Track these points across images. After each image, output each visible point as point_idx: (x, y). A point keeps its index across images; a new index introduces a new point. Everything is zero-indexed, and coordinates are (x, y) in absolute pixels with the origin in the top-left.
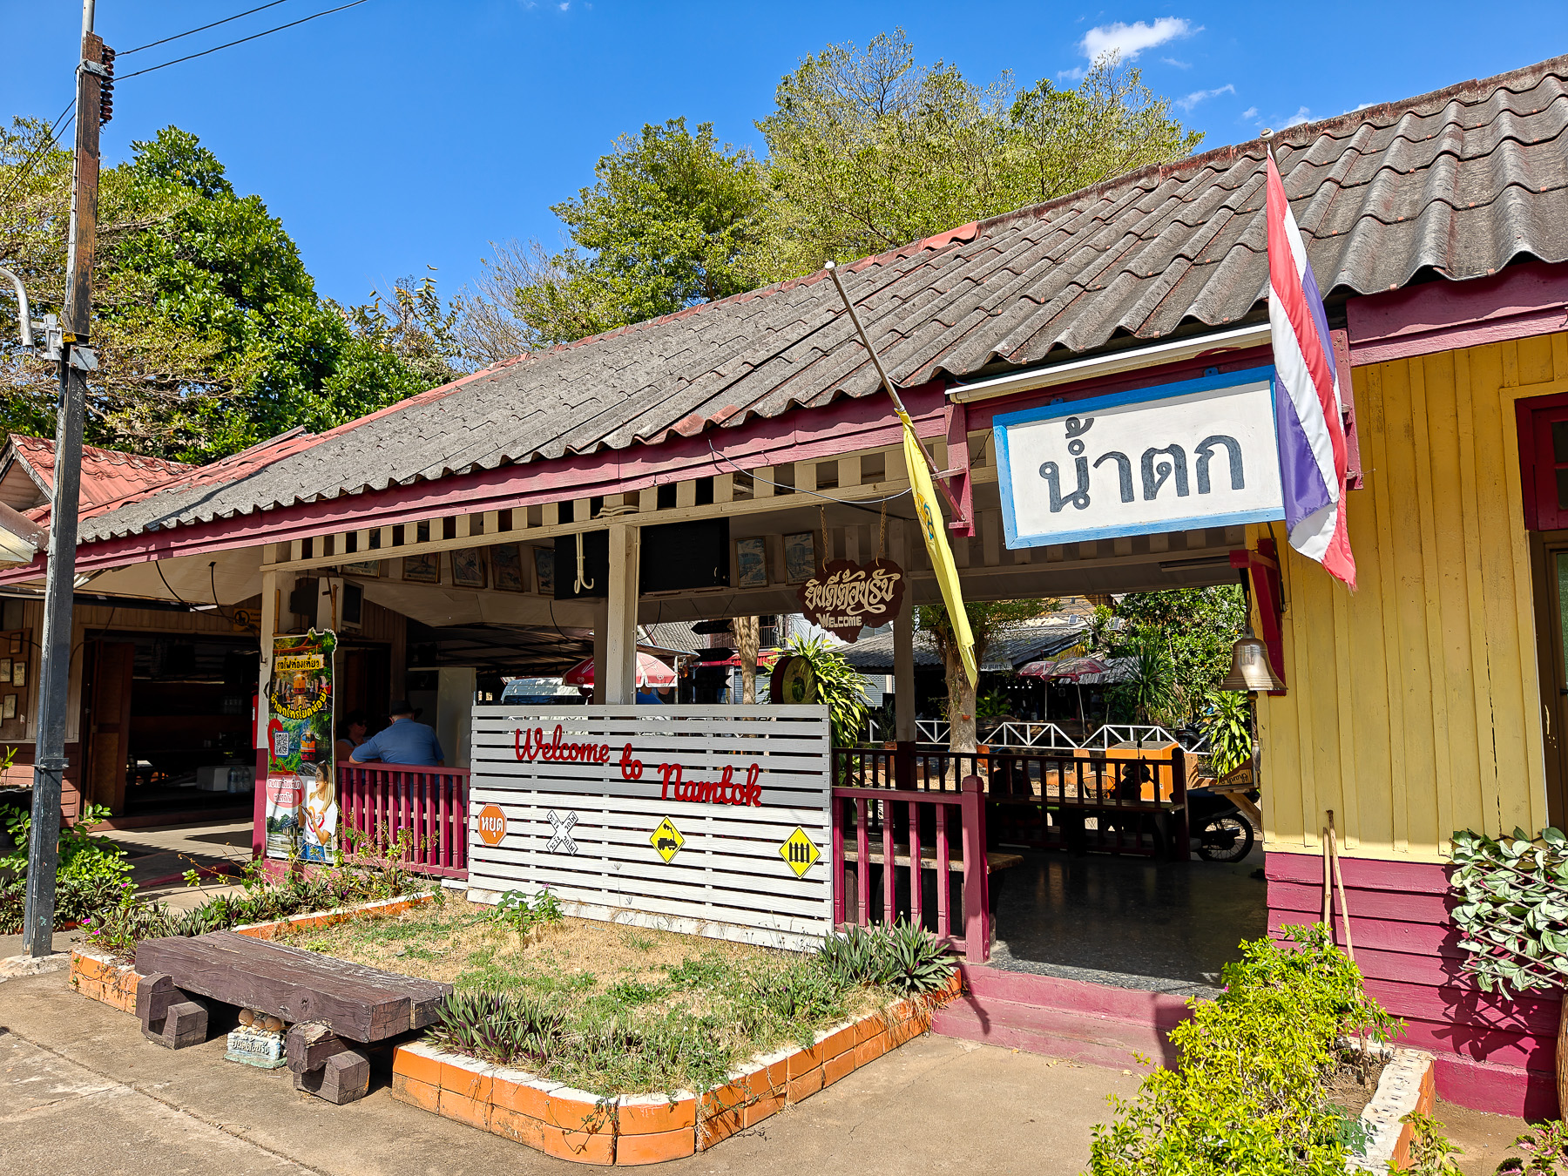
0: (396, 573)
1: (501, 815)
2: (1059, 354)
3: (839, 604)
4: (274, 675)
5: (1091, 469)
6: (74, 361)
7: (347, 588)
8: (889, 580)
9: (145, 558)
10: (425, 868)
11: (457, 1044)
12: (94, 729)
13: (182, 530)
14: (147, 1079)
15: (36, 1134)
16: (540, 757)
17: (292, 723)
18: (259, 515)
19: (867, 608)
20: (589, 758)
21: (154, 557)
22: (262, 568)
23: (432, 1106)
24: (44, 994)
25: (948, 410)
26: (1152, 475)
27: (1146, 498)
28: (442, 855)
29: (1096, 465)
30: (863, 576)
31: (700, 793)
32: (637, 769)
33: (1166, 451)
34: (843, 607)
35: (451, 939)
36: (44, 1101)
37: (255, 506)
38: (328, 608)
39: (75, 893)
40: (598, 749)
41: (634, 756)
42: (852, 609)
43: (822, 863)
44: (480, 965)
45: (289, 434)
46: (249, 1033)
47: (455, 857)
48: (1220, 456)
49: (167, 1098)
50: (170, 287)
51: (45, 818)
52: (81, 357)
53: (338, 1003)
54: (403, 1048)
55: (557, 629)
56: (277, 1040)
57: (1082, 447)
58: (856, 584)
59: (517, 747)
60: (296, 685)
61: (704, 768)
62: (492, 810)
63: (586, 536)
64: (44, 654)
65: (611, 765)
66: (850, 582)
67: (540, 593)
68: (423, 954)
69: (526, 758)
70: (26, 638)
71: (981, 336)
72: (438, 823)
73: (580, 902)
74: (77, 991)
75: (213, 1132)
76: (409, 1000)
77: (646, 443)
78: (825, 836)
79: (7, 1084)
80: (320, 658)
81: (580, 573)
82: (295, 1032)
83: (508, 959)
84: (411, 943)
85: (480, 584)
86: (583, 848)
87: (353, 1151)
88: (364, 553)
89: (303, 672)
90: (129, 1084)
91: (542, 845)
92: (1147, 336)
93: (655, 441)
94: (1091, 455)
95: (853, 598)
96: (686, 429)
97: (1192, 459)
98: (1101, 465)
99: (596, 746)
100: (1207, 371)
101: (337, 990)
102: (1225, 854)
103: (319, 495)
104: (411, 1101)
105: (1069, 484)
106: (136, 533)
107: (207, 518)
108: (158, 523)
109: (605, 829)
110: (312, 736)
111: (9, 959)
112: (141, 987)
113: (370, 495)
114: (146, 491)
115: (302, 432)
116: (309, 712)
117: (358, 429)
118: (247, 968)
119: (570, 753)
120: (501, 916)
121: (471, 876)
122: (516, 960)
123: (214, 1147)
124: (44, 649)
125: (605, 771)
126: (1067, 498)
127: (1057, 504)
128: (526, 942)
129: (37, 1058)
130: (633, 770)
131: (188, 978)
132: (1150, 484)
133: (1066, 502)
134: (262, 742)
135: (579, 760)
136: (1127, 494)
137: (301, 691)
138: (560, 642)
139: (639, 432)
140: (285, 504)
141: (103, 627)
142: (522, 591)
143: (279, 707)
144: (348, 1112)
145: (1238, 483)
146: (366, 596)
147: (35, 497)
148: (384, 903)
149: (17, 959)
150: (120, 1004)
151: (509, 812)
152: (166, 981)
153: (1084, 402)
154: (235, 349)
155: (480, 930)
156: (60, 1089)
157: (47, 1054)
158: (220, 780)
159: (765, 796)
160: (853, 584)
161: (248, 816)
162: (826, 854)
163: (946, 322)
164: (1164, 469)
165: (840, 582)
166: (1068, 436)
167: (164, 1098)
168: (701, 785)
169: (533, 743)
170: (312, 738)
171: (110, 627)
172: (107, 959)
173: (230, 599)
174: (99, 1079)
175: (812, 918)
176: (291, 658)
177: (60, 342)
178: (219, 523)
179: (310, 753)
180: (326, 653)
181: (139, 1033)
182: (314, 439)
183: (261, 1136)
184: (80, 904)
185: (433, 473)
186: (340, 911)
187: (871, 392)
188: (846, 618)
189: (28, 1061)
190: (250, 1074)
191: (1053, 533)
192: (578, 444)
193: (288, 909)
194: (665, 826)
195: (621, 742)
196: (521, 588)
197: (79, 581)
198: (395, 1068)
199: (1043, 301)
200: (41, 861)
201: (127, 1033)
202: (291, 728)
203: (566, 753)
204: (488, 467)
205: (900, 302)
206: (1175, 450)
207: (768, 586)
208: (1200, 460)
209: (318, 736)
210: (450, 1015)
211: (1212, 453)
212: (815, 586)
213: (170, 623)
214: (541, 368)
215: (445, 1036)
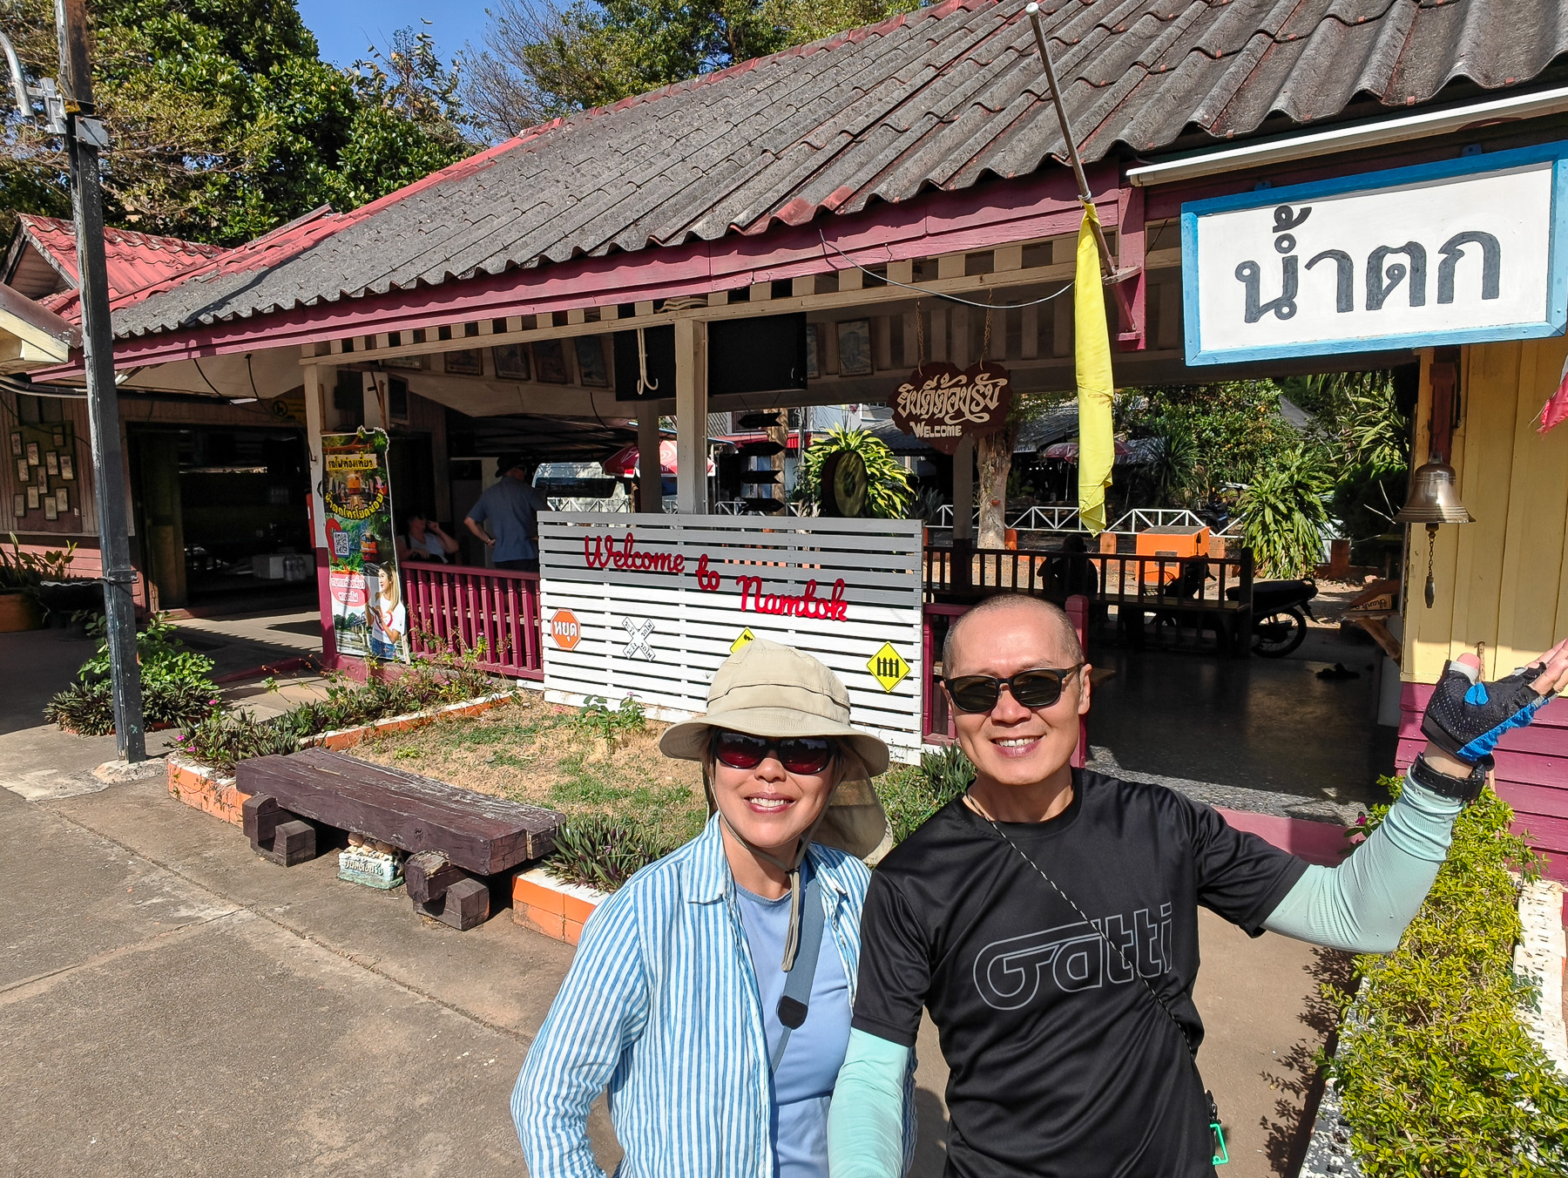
0: (439, 366)
1: (574, 620)
2: (1277, 125)
3: (936, 411)
4: (326, 474)
5: (1302, 272)
6: (81, 134)
7: (392, 382)
8: (995, 385)
9: (184, 356)
10: (498, 666)
11: (578, 876)
12: (148, 522)
13: (220, 326)
14: (267, 901)
15: (170, 964)
16: (611, 564)
17: (350, 523)
18: (301, 312)
19: (968, 416)
20: (662, 567)
21: (196, 355)
22: (302, 362)
23: (557, 933)
24: (147, 803)
25: (1122, 195)
26: (1380, 280)
27: (1369, 307)
28: (515, 656)
29: (1309, 266)
30: (964, 381)
31: (782, 606)
32: (714, 581)
33: (1402, 250)
34: (941, 416)
35: (538, 744)
36: (172, 926)
37: (297, 301)
38: (373, 406)
39: (158, 695)
40: (672, 559)
41: (710, 567)
42: (951, 418)
43: (911, 679)
44: (571, 773)
45: (315, 213)
46: (361, 854)
47: (529, 658)
48: (1473, 255)
49: (290, 923)
50: (166, 45)
51: (121, 630)
52: (89, 131)
53: (454, 836)
54: (522, 877)
55: (598, 419)
56: (390, 862)
57: (1293, 244)
58: (957, 390)
59: (587, 554)
60: (350, 485)
61: (786, 581)
62: (564, 615)
63: (648, 331)
64: (96, 464)
65: (686, 575)
66: (950, 387)
67: (583, 385)
68: (513, 761)
69: (597, 565)
70: (68, 431)
71: (1158, 100)
72: (508, 625)
73: (659, 706)
74: (178, 799)
75: (343, 964)
76: (524, 832)
77: (744, 234)
78: (916, 652)
79: (131, 906)
80: (373, 457)
81: (643, 372)
82: (413, 864)
83: (597, 765)
84: (499, 747)
85: (524, 376)
86: (661, 655)
87: (488, 986)
88: (408, 348)
89: (357, 472)
90: (249, 906)
91: (619, 650)
92: (1397, 103)
93: (754, 230)
94: (1303, 253)
95: (953, 405)
96: (791, 217)
97: (1434, 261)
98: (1315, 267)
99: (670, 555)
100: (1466, 149)
101: (451, 822)
102: (1275, 647)
103: (368, 291)
104: (533, 927)
105: (1271, 288)
106: (172, 328)
107: (246, 313)
108: (194, 318)
109: (683, 638)
110: (372, 536)
111: (107, 765)
112: (245, 808)
113: (423, 291)
114: (172, 279)
115: (329, 212)
116: (367, 513)
117: (389, 208)
118: (352, 794)
119: (643, 562)
120: (584, 721)
121: (547, 678)
122: (606, 767)
123: (349, 981)
124: (95, 458)
125: (680, 580)
126: (1268, 307)
127: (1254, 312)
128: (613, 747)
129: (154, 876)
130: (710, 581)
131: (293, 800)
132: (1376, 291)
133: (1266, 311)
134: (321, 541)
135: (652, 569)
136: (1345, 302)
137: (355, 491)
138: (597, 430)
139: (735, 220)
140: (329, 298)
141: (145, 420)
142: (565, 383)
143: (334, 507)
144: (473, 939)
145: (1491, 289)
146: (412, 388)
147: (54, 283)
148: (463, 705)
149: (114, 764)
150: (223, 815)
151: (581, 617)
152: (270, 803)
153: (1302, 188)
154: (246, 117)
155: (565, 734)
156: (184, 912)
157: (163, 872)
158: (276, 568)
159: (851, 611)
160: (952, 390)
161: (314, 605)
162: (916, 669)
163: (1093, 81)
164: (1396, 273)
165: (938, 387)
166: (1275, 230)
167: (288, 924)
168: (782, 598)
169: (603, 550)
170: (372, 539)
171: (152, 420)
172: (204, 771)
173: (270, 392)
174: (219, 902)
175: (900, 730)
176: (342, 457)
177: (62, 112)
178: (259, 320)
179: (371, 554)
180: (378, 452)
181: (248, 848)
182: (342, 220)
183: (393, 967)
184: (165, 706)
185: (494, 266)
186: (423, 714)
187: (1025, 171)
188: (943, 427)
189: (146, 880)
190: (366, 894)
191: (1245, 348)
192: (661, 234)
193: (374, 713)
194: (746, 637)
195: (697, 552)
196: (565, 381)
197: (119, 379)
198: (514, 896)
199: (1219, 54)
200: (124, 671)
201: (236, 848)
202: (349, 528)
203: (638, 562)
204: (557, 260)
205: (1016, 55)
206: (1415, 250)
207: (819, 377)
208: (1444, 262)
209: (378, 537)
210: (568, 846)
211: (1462, 254)
212: (908, 391)
213: (210, 415)
214: (582, 136)
215: (563, 867)
